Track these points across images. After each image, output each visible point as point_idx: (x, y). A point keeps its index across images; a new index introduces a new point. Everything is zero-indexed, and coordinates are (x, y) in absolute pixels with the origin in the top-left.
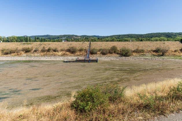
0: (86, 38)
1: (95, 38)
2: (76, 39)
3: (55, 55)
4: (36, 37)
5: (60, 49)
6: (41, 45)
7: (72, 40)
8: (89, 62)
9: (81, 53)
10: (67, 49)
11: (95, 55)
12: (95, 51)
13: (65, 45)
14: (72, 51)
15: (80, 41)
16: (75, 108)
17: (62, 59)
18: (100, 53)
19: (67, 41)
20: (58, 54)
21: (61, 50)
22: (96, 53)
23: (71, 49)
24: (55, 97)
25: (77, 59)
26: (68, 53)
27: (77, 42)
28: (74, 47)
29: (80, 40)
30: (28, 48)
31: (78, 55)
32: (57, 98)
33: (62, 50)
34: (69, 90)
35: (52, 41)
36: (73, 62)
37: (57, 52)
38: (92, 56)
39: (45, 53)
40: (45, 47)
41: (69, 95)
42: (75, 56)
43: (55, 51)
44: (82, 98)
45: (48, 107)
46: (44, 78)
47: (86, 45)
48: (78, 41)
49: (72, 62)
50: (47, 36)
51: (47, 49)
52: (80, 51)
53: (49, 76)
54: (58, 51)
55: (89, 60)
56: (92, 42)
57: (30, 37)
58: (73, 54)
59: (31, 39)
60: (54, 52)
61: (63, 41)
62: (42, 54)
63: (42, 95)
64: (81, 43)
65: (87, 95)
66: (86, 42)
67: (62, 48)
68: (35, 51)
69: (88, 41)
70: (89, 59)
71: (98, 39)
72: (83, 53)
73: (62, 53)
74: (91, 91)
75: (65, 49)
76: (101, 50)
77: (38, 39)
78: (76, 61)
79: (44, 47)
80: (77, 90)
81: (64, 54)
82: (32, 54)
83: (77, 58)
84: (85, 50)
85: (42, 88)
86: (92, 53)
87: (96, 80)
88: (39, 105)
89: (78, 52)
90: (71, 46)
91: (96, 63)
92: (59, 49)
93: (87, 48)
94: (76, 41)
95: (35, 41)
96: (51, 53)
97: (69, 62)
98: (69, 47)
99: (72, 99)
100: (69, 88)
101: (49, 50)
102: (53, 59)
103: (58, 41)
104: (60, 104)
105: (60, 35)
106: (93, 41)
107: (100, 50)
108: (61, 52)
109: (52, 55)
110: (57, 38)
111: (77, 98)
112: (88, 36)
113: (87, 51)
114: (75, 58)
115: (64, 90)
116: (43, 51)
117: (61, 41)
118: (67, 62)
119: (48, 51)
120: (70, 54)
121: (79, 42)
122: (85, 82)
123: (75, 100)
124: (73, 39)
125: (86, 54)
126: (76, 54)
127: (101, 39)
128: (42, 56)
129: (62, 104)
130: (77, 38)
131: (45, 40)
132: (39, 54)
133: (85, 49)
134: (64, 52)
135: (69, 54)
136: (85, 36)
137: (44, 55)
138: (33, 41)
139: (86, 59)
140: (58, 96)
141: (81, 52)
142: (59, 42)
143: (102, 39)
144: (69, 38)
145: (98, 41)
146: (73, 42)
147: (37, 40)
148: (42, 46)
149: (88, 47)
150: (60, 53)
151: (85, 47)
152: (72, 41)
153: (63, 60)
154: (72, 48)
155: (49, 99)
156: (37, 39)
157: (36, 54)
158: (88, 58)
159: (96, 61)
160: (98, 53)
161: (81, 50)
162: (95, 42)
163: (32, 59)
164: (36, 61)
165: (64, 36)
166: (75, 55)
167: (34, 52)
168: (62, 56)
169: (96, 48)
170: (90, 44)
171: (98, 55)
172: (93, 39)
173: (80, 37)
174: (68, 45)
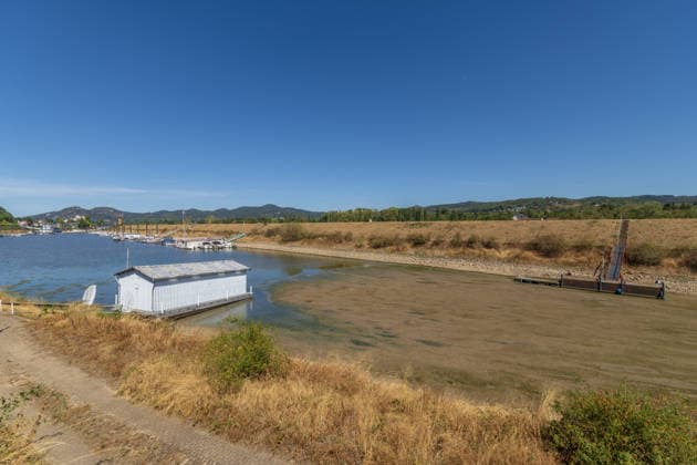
0: (604, 206)
1: (646, 203)
2: (563, 210)
3: (486, 258)
4: (440, 210)
6: (450, 228)
7: (546, 213)
8: (617, 293)
9: (584, 258)
10: (528, 241)
11: (651, 271)
12: (648, 255)
13: (524, 229)
14: (546, 249)
15: (579, 218)
16: (560, 449)
17: (508, 270)
18: (680, 265)
19: (530, 216)
20: (497, 254)
21: (509, 244)
22: (655, 263)
23: (543, 242)
24: (484, 384)
25: (565, 277)
26: (529, 254)
27: (567, 220)
28: (554, 236)
29: (577, 214)
30: (421, 236)
31: (571, 265)
32: (489, 387)
33: (510, 245)
34: (533, 375)
35: (480, 217)
36: (550, 284)
37: (493, 250)
38: (632, 271)
39: (461, 249)
40: (462, 233)
42: (557, 265)
43: (488, 245)
44: (592, 425)
45: (464, 407)
46: (454, 317)
47: (606, 230)
48: (572, 216)
49: (546, 284)
50: (468, 204)
51: (465, 239)
52: (578, 251)
53: (466, 316)
54: (496, 247)
55: (620, 286)
56: (632, 220)
57: (426, 209)
58: (547, 259)
59: (428, 213)
60: (486, 250)
61: (515, 218)
62: (452, 251)
63: (446, 364)
64: (584, 222)
65: (616, 423)
66: (604, 221)
67: (510, 238)
68: (436, 244)
69: (615, 216)
71: (667, 207)
72: (589, 259)
73: (509, 254)
75: (522, 242)
76: (683, 250)
77: (443, 212)
78: (560, 281)
79: (458, 235)
81: (517, 257)
82: (428, 252)
83: (564, 272)
84: (601, 247)
85: (449, 346)
86: (634, 260)
87: (654, 372)
88: (438, 390)
89: (568, 253)
90: (544, 233)
91: (656, 303)
92: (503, 240)
93: (613, 243)
94: (563, 218)
95: (437, 218)
96: (477, 251)
97: (534, 282)
98: (537, 236)
99: (544, 411)
100: (532, 368)
101: (470, 243)
102: (481, 267)
103: (499, 218)
104: (501, 411)
106: (637, 215)
107: (676, 253)
108: (508, 251)
109: (479, 256)
110: (496, 209)
111: (566, 415)
112: (614, 200)
113: (607, 253)
114: (555, 271)
115: (513, 371)
116: (455, 244)
117: (509, 217)
118: (524, 281)
119: (468, 246)
120: (540, 259)
121: (575, 222)
122: (598, 364)
123: (558, 417)
124: (549, 211)
125: (604, 261)
126: (563, 259)
127: (682, 208)
128: (452, 257)
129: (508, 414)
130: (567, 207)
131: (461, 217)
132: (443, 253)
133: (599, 244)
134: (518, 251)
135: (536, 258)
136: (604, 199)
137: (457, 257)
138: (431, 220)
139: (603, 281)
140: (491, 384)
141: (583, 255)
142: (502, 222)
143: (688, 207)
144: (534, 209)
145: (665, 217)
146: (550, 221)
147: (443, 216)
148: (453, 233)
149: (615, 236)
150: (504, 254)
151: (601, 237)
152: (547, 216)
153: (511, 274)
154: (547, 238)
156: (441, 212)
157: (437, 252)
158: (614, 278)
160: (666, 261)
161: (580, 248)
162: (650, 221)
163: (428, 262)
164: (435, 270)
165: (520, 202)
166: (556, 262)
167: (432, 245)
168: (509, 261)
169: (655, 243)
170: (625, 226)
171: (664, 272)
172: (637, 207)
173: (576, 205)
174: (532, 230)
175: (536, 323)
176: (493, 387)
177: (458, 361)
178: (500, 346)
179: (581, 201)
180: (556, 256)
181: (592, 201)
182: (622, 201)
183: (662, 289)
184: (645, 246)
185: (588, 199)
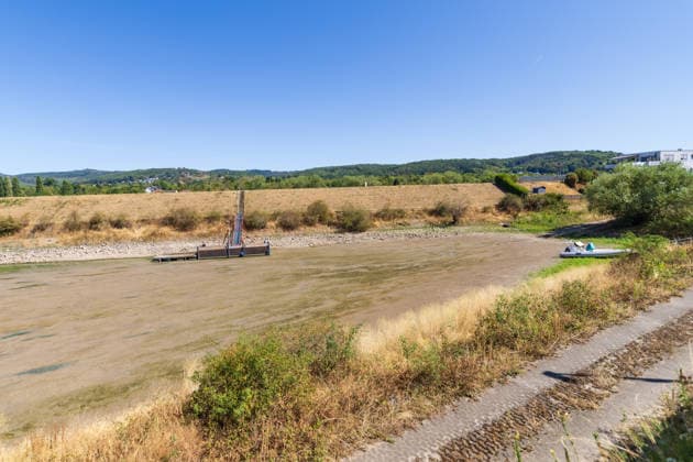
0: (226, 178)
1: (256, 177)
2: (195, 182)
3: (118, 240)
4: (43, 179)
5: (136, 218)
6: (62, 205)
7: (179, 185)
8: (241, 256)
9: (214, 228)
10: (163, 216)
11: (260, 233)
12: (260, 220)
13: (157, 203)
14: (182, 223)
15: (209, 190)
16: (200, 416)
17: (145, 250)
18: (277, 226)
19: (164, 189)
20: (130, 233)
21: (143, 221)
22: (262, 227)
23: (179, 216)
24: (125, 389)
25: (200, 249)
26: (166, 230)
27: (198, 193)
28: (188, 209)
29: (207, 186)
30: (10, 219)
31: (204, 236)
32: (132, 389)
33: (144, 221)
34: (177, 356)
35: (105, 190)
36: (188, 258)
37: (125, 229)
38: (249, 235)
39: (82, 233)
40: (80, 211)
41: (175, 373)
42: (192, 238)
43: (118, 225)
44: (222, 380)
45: (100, 428)
46: (79, 324)
47: (227, 201)
48: (202, 189)
49: (184, 259)
50: (87, 173)
51: (86, 218)
52: (210, 222)
53: (97, 316)
54: (128, 225)
55: (242, 249)
56: (246, 191)
57: (15, 180)
58: (183, 234)
59: (21, 184)
60: (116, 230)
61: (148, 190)
62: (69, 237)
63: (73, 387)
64: (212, 194)
65: (240, 368)
66: (228, 193)
67: (145, 213)
68: (40, 228)
69: (236, 188)
70: (239, 247)
71: (268, 180)
72: (219, 229)
73: (144, 232)
74: (250, 351)
75: (158, 217)
76: (278, 214)
77: (49, 183)
78: (197, 254)
79: (74, 215)
80: (202, 354)
81: (153, 234)
82: (26, 242)
83: (199, 244)
84: (226, 217)
85: (73, 363)
86: (250, 226)
87: (267, 314)
88: (56, 428)
89: (201, 225)
90: (177, 206)
91: (265, 259)
92: (134, 217)
93: (234, 212)
94: (195, 190)
95: (38, 192)
96: (104, 233)
97: (173, 259)
98: (172, 211)
99: (187, 387)
100: (177, 348)
101: (94, 224)
102: (111, 252)
103: (130, 191)
104: (141, 410)
105: (136, 169)
106: (250, 186)
107: (274, 216)
108: (143, 229)
109: (108, 239)
110: (125, 180)
111: (204, 382)
112: (234, 173)
113: (232, 222)
114: (191, 245)
115: (158, 359)
116: (71, 227)
117: (142, 189)
118: (163, 260)
119: (90, 228)
120: (176, 233)
121: (205, 193)
122: (229, 323)
123: (196, 388)
124: (182, 183)
125: (230, 229)
126: (197, 231)
127: (277, 181)
128: (67, 245)
129: (150, 409)
130: (198, 179)
131: (77, 190)
132: (54, 240)
133: (225, 213)
134: (153, 228)
135: (173, 233)
136: (225, 172)
137: (76, 243)
138: (28, 194)
139: (230, 247)
140: (134, 385)
141: (214, 225)
142: (133, 195)
143: (279, 181)
144: (168, 180)
145: (267, 188)
146: (183, 193)
147: (46, 188)
148: (67, 211)
149: (236, 206)
150: (138, 232)
151: (226, 207)
152: (180, 189)
153: (148, 255)
154: (181, 211)
155: (100, 398)
156: (42, 184)
157: (42, 240)
158: (238, 243)
159: (265, 251)
160: (268, 224)
161: (211, 219)
162: (258, 192)
163: (29, 257)
164: (42, 266)
165: (152, 173)
166: (191, 235)
167: (33, 232)
168: (145, 240)
169: (261, 210)
170: (242, 196)
171: (268, 233)
172: (250, 179)
173: (206, 177)
174: (167, 203)
175: (176, 301)
176: (136, 387)
177: (87, 376)
178: (141, 339)
179: (210, 173)
180: (191, 229)
181: (219, 173)
182: (240, 173)
183: (268, 247)
184: (256, 212)
185: (216, 171)
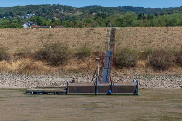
0: (98, 15)
1: (128, 13)
2: (68, 18)
7: (53, 21)
8: (109, 94)
9: (84, 65)
10: (38, 50)
11: (129, 72)
12: (129, 58)
13: (31, 37)
15: (80, 26)
17: (20, 82)
18: (147, 65)
19: (39, 24)
20: (9, 66)
21: (19, 54)
22: (132, 65)
23: (52, 51)
25: (70, 84)
26: (39, 64)
27: (70, 28)
28: (60, 44)
29: (79, 22)
33: (21, 55)
36: (58, 93)
37: (4, 61)
38: (118, 73)
42: (63, 73)
47: (98, 37)
48: (75, 25)
49: (54, 93)
52: (80, 58)
54: (7, 58)
55: (110, 87)
56: (118, 28)
58: (55, 68)
61: (25, 26)
64: (84, 30)
66: (99, 29)
67: (21, 48)
69: (107, 25)
70: (107, 84)
71: (140, 17)
72: (89, 65)
73: (20, 65)
75: (33, 51)
76: (148, 53)
78: (66, 89)
81: (28, 67)
83: (69, 79)
84: (96, 54)
86: (120, 63)
89: (72, 61)
90: (52, 41)
92: (13, 50)
93: (104, 49)
94: (68, 26)
97: (45, 93)
98: (45, 46)
103: (10, 25)
106: (121, 23)
107: (144, 55)
108: (19, 62)
110: (6, 15)
112: (105, 9)
113: (102, 59)
114: (61, 80)
117: (19, 25)
118: (35, 93)
120: (48, 68)
121: (77, 30)
124: (56, 18)
125: (99, 66)
126: (68, 67)
127: (150, 18)
130: (71, 15)
133: (95, 50)
134: (28, 61)
135: (45, 67)
136: (97, 8)
139: (99, 85)
142: (13, 30)
143: (152, 18)
145: (138, 25)
146: (56, 29)
149: (106, 43)
150: (15, 65)
151: (96, 44)
152: (54, 24)
153: (23, 87)
154: (54, 46)
158: (107, 81)
159: (133, 90)
161: (81, 55)
162: (128, 29)
165: (29, 9)
166: (62, 70)
168: (21, 72)
169: (132, 48)
170: (113, 33)
171: (138, 72)
172: (122, 16)
173: (79, 13)
174: (41, 39)
179: (82, 9)
180: (62, 64)
181: (91, 9)
183: (137, 86)
184: (126, 51)
185: (89, 7)
